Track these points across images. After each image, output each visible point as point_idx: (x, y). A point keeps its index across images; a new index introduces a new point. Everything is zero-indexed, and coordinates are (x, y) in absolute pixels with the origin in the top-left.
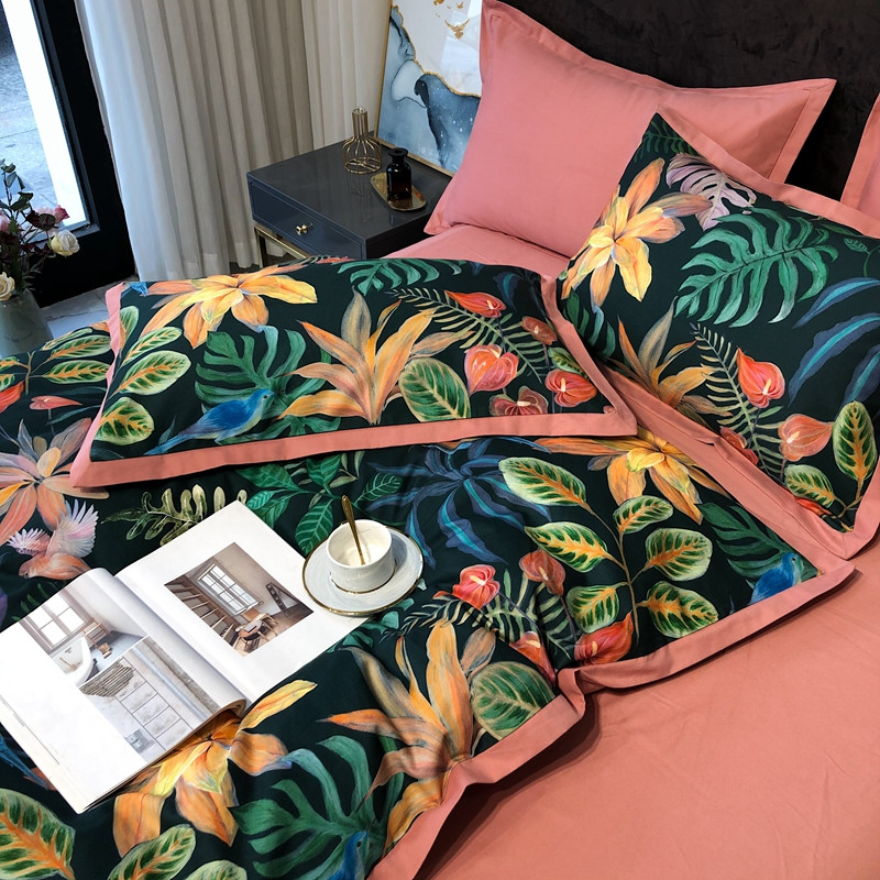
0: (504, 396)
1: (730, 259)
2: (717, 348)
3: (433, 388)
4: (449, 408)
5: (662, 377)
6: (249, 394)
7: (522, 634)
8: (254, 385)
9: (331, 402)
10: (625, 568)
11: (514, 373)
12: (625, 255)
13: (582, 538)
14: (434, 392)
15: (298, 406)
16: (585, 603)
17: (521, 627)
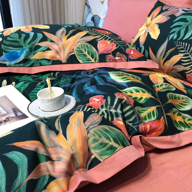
0: (111, 56)
1: (187, 21)
2: (184, 47)
3: (86, 52)
4: (91, 59)
5: (165, 62)
6: (20, 49)
7: (115, 118)
8: (23, 47)
9: (49, 55)
10: (159, 101)
11: (115, 48)
12: (151, 29)
13: (141, 92)
14: (86, 53)
15: (38, 55)
16: (143, 112)
17: (114, 115)
